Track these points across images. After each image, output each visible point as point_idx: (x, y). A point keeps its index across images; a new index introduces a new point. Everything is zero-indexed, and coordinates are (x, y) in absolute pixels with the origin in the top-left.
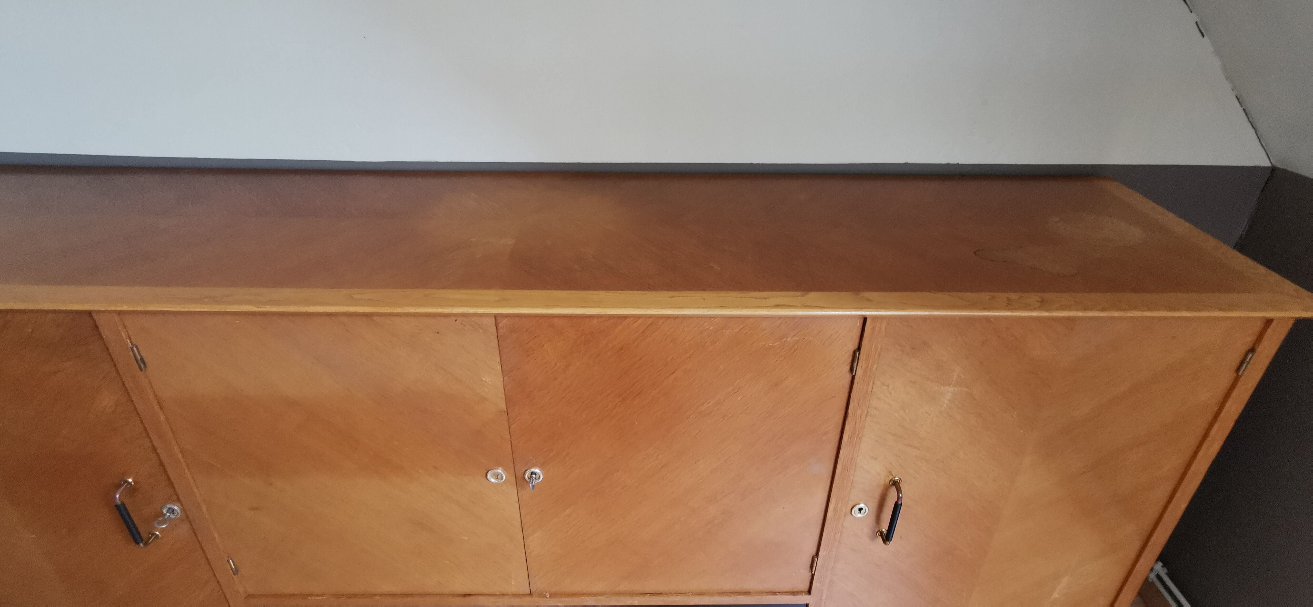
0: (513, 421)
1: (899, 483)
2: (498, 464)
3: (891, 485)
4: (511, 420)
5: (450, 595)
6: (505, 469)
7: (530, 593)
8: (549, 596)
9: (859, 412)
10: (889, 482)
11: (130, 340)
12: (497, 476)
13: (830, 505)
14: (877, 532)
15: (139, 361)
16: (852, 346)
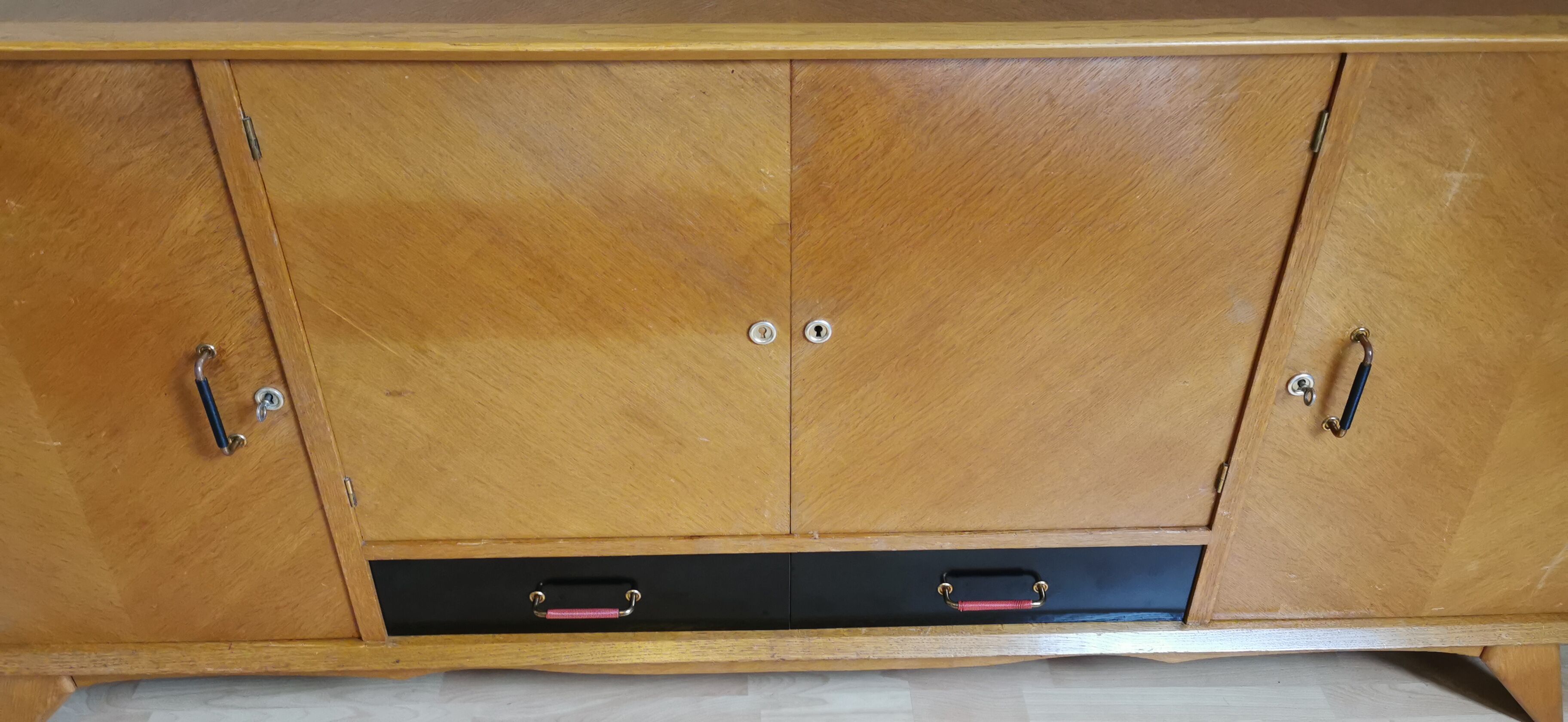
0: (798, 240)
1: (1366, 336)
2: (769, 313)
3: (1352, 340)
4: (795, 239)
5: (669, 537)
6: (778, 322)
7: (789, 533)
8: (819, 536)
9: (1317, 216)
10: (1349, 336)
11: (242, 108)
12: (763, 332)
13: (1256, 374)
14: (1323, 422)
15: (253, 143)
16: (1318, 105)
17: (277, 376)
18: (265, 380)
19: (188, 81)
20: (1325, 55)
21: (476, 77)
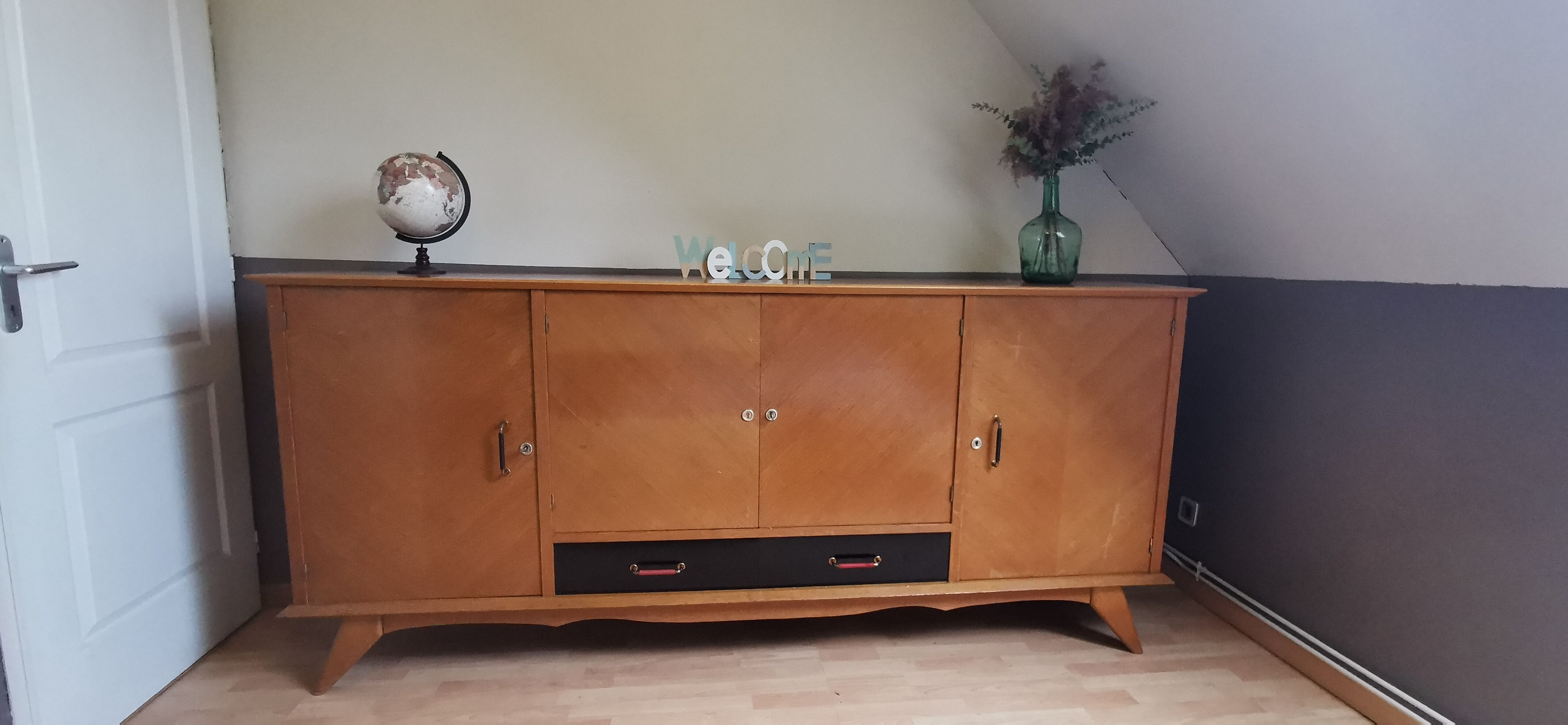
1: (998, 419)
2: (751, 404)
3: (993, 421)
5: (701, 529)
7: (758, 528)
8: (771, 529)
10: (992, 419)
12: (748, 415)
13: (957, 440)
14: (990, 464)
15: (547, 325)
16: (959, 317)
17: (532, 437)
18: (527, 440)
19: (527, 299)
20: (957, 296)
21: (639, 299)
